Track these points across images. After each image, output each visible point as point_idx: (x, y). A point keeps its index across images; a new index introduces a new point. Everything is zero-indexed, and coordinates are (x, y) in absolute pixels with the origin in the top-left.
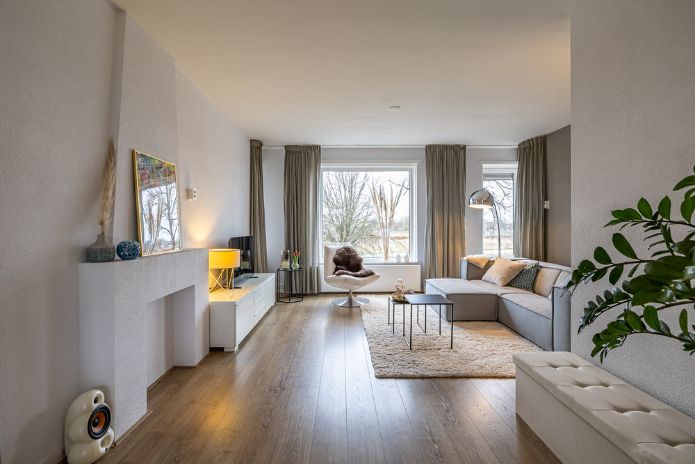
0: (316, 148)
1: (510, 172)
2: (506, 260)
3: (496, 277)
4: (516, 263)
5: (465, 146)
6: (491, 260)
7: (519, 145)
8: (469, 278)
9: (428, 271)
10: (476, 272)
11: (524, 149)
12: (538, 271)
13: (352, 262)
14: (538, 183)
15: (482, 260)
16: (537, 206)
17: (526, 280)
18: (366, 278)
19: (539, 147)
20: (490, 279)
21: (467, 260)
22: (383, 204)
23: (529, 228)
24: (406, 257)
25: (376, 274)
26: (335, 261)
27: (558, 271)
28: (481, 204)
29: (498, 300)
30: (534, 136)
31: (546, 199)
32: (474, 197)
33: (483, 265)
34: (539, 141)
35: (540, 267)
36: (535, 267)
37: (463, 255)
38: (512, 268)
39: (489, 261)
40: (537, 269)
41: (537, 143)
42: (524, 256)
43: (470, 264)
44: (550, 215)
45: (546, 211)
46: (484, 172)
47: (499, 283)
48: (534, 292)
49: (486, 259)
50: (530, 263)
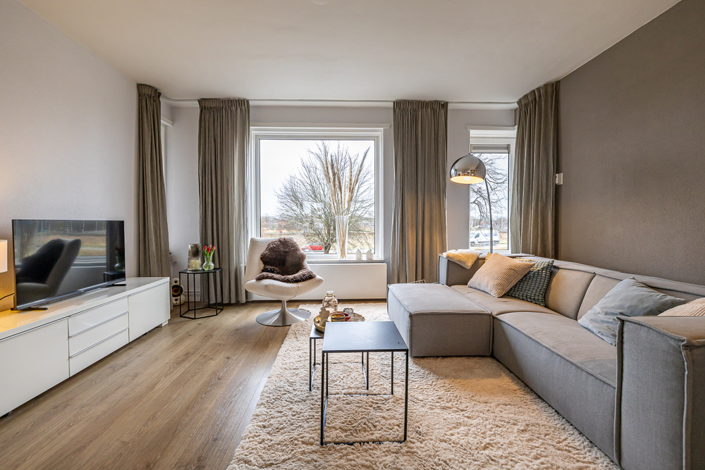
0: (242, 104)
1: (505, 143)
2: (503, 257)
3: (488, 282)
4: (517, 261)
5: (447, 103)
6: (481, 256)
7: (519, 102)
8: (449, 284)
9: (396, 272)
10: (461, 274)
11: (526, 105)
12: (552, 274)
13: (290, 259)
14: (546, 149)
15: (468, 256)
16: (545, 181)
17: (533, 288)
18: (300, 284)
19: (549, 98)
20: (479, 285)
21: (448, 257)
22: (337, 183)
23: (532, 213)
24: (369, 253)
25: (318, 277)
26: (264, 259)
27: (588, 276)
28: (468, 175)
29: (493, 322)
30: (541, 83)
31: (558, 171)
32: (457, 166)
33: (469, 264)
34: (550, 90)
35: (555, 267)
36: (547, 268)
37: (444, 250)
38: (513, 270)
39: (478, 259)
40: (551, 271)
41: (546, 92)
42: (525, 251)
43: (451, 263)
44: (563, 192)
45: (557, 187)
46: (472, 142)
47: (493, 293)
48: (546, 306)
49: (473, 255)
50: (540, 262)
